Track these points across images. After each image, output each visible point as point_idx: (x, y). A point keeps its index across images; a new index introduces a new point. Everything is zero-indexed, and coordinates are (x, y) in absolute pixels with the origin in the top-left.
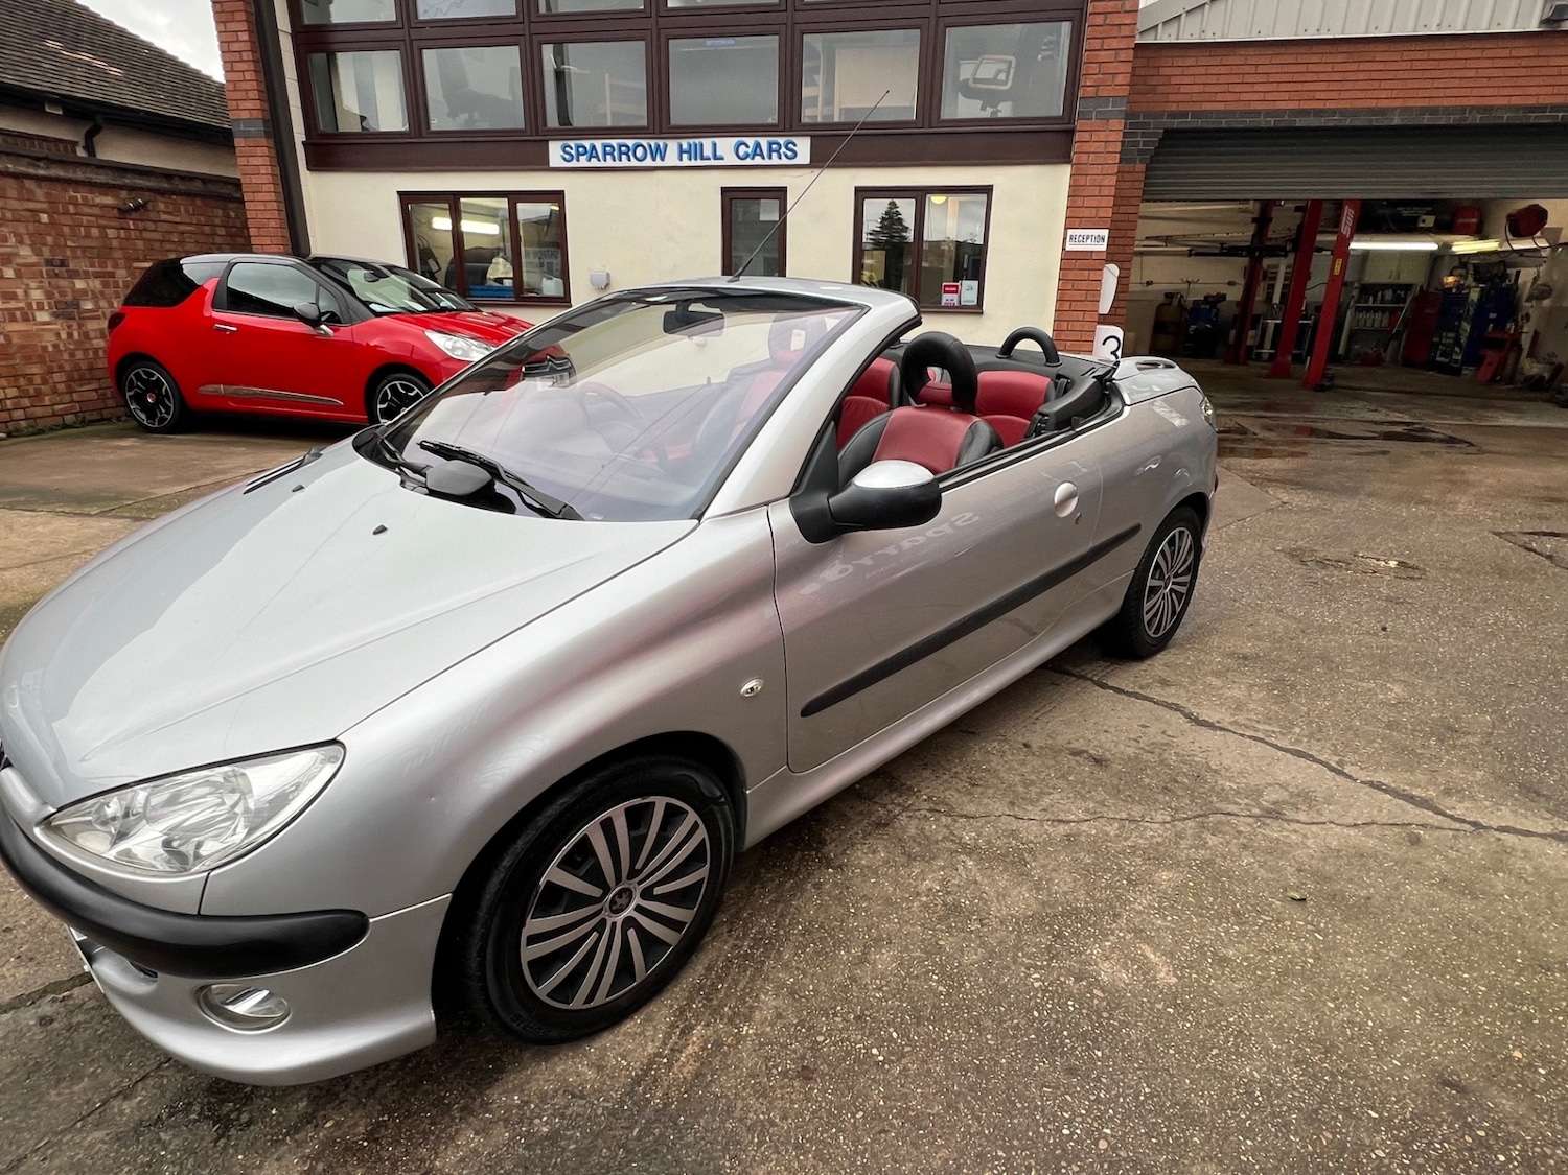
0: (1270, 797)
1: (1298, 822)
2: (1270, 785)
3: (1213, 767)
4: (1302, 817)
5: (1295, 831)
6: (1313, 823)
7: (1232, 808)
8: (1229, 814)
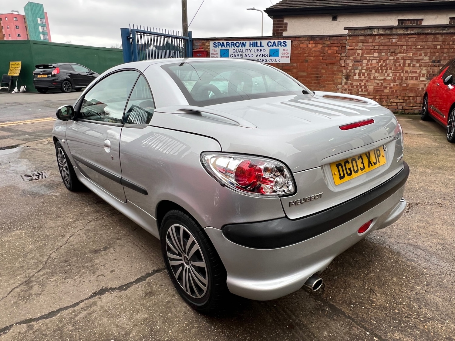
0: (36, 289)
1: (17, 287)
2: (42, 291)
3: (68, 279)
4: (18, 290)
5: (14, 283)
6: (11, 291)
7: (41, 273)
8: (39, 271)
